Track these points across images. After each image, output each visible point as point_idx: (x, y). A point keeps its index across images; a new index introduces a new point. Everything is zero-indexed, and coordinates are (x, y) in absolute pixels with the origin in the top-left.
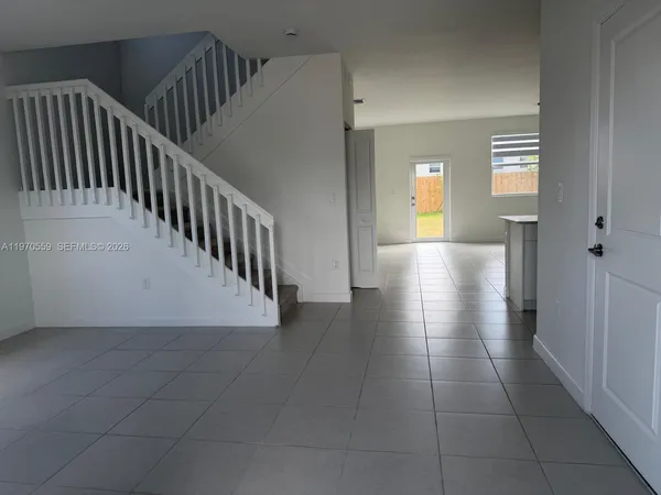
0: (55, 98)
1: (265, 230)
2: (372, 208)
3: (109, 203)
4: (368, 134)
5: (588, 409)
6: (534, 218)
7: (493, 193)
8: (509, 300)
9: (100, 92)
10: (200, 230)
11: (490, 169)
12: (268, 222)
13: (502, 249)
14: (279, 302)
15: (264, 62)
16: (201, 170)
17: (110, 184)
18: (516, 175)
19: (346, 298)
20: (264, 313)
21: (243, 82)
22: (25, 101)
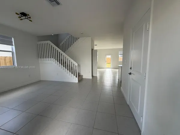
0: (46, 44)
1: (76, 66)
2: (97, 63)
3: (52, 61)
4: (96, 50)
5: (128, 103)
6: (121, 66)
7: (119, 61)
8: (119, 79)
9: (51, 43)
10: (66, 66)
11: (119, 57)
12: (77, 65)
13: (118, 70)
14: (78, 78)
15: (79, 38)
16: (66, 56)
17: (52, 58)
18: (121, 58)
19: (91, 78)
20: (75, 80)
21: (75, 41)
22: (42, 44)
